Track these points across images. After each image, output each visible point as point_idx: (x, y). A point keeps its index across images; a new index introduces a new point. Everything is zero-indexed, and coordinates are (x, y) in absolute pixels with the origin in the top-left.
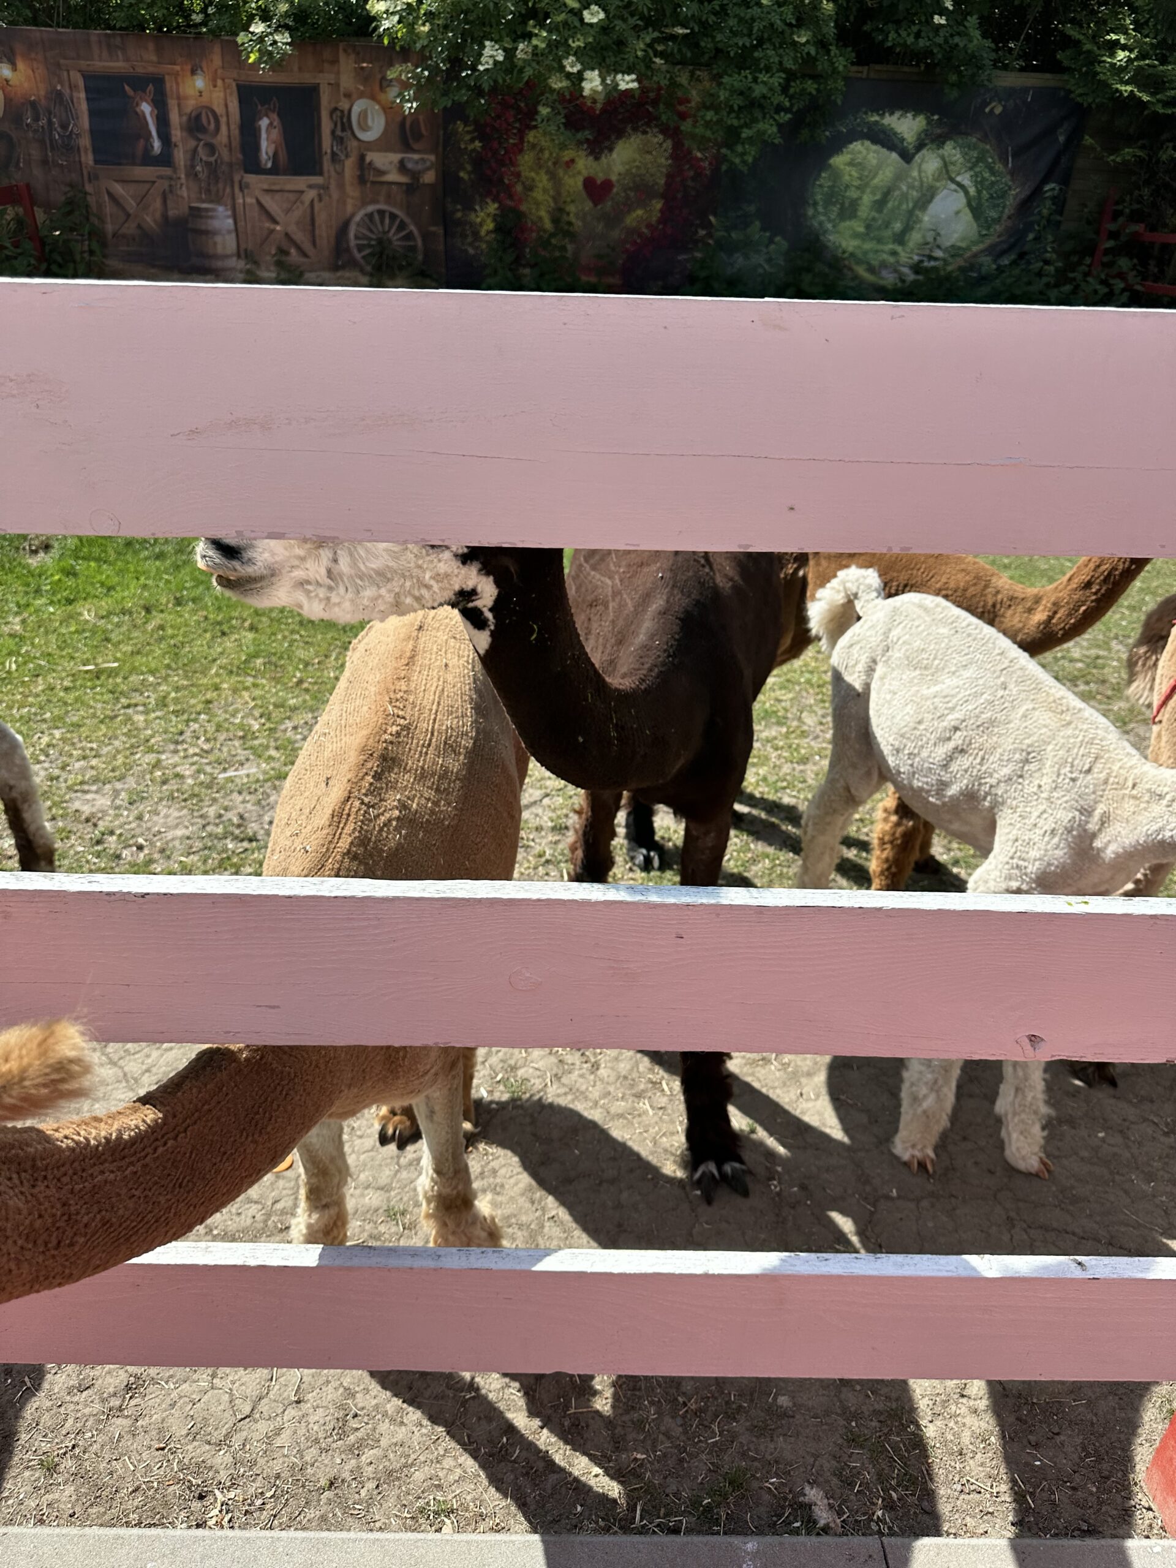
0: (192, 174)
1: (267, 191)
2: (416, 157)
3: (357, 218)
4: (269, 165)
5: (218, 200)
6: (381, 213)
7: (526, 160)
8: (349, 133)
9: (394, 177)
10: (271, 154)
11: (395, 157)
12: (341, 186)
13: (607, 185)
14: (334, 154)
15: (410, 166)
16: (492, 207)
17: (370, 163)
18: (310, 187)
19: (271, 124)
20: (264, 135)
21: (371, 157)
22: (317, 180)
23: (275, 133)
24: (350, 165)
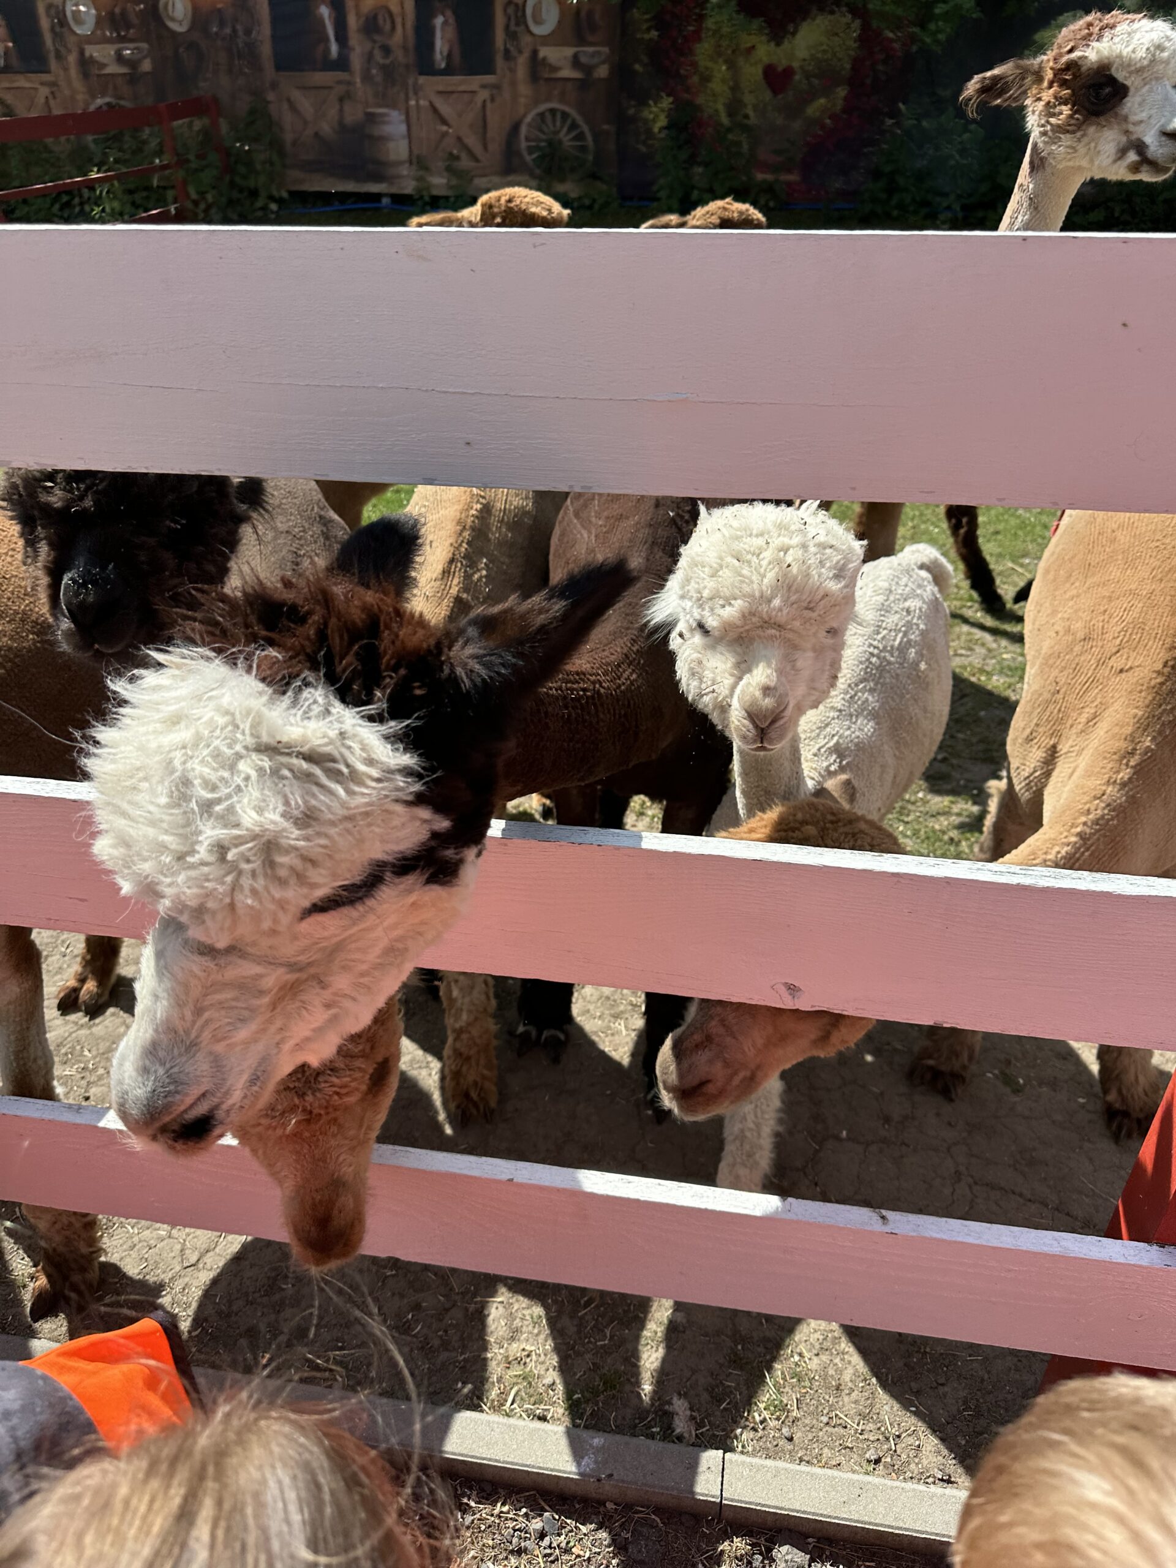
0: (367, 77)
1: (440, 93)
2: (591, 49)
3: (528, 119)
4: (443, 65)
5: (393, 106)
6: (553, 111)
7: (703, 50)
8: (522, 27)
9: (567, 73)
10: (445, 54)
11: (569, 51)
12: (513, 84)
13: (789, 72)
14: (507, 51)
15: (583, 59)
16: (666, 102)
17: (544, 59)
18: (484, 86)
19: (445, 23)
20: (438, 34)
21: (544, 52)
22: (489, 79)
23: (451, 32)
24: (522, 61)
